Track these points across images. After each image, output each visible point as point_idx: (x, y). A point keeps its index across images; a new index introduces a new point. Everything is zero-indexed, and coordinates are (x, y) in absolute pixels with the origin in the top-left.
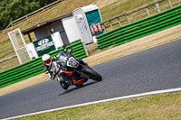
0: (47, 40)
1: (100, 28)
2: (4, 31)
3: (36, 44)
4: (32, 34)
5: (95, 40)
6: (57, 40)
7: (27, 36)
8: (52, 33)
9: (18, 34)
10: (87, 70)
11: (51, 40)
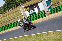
0: (33, 10)
1: (51, 6)
2: (18, 7)
3: (29, 12)
4: (28, 8)
5: (49, 11)
6: (36, 10)
7: (26, 9)
8: (35, 8)
9: (23, 8)
10: (32, 25)
11: (34, 10)
